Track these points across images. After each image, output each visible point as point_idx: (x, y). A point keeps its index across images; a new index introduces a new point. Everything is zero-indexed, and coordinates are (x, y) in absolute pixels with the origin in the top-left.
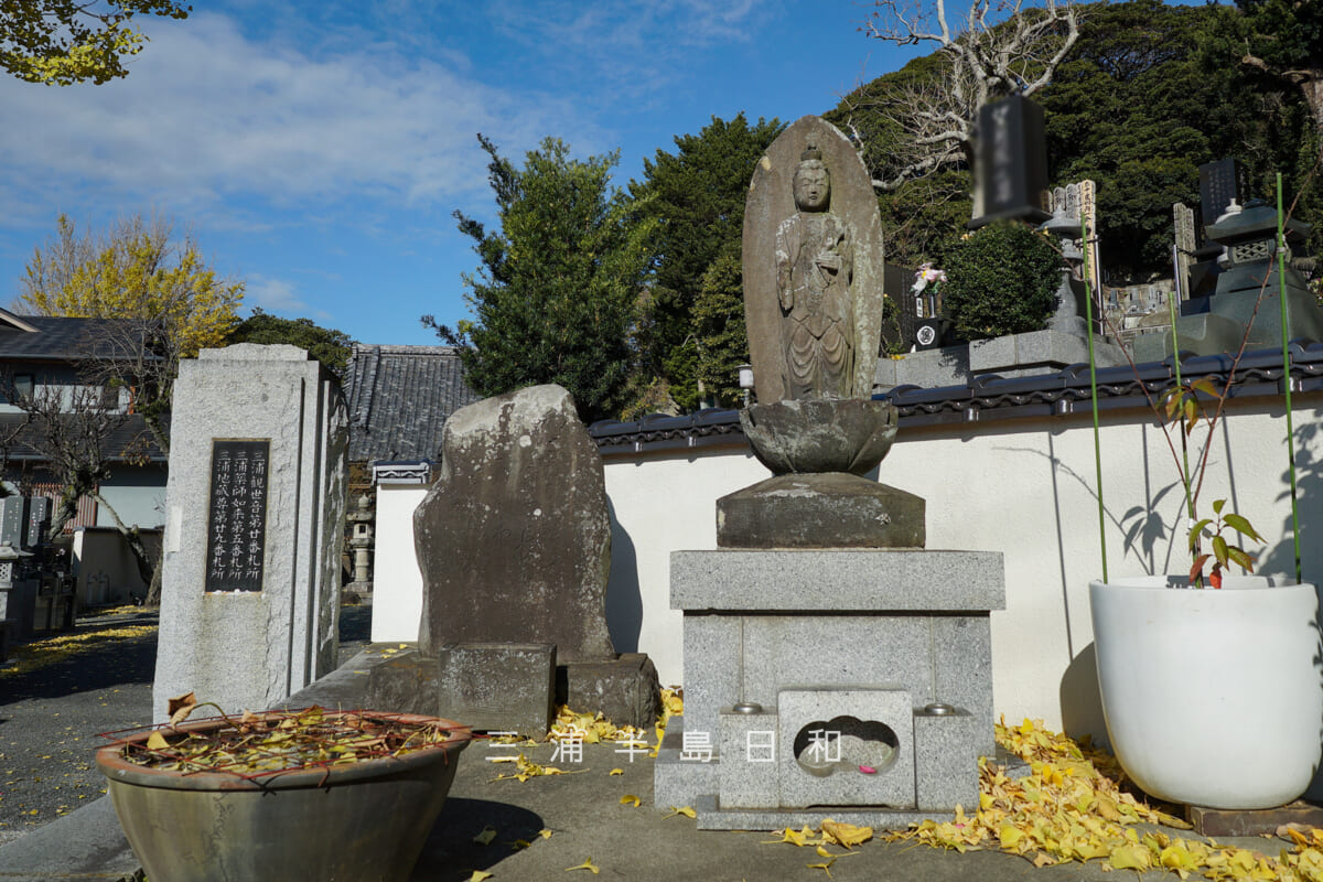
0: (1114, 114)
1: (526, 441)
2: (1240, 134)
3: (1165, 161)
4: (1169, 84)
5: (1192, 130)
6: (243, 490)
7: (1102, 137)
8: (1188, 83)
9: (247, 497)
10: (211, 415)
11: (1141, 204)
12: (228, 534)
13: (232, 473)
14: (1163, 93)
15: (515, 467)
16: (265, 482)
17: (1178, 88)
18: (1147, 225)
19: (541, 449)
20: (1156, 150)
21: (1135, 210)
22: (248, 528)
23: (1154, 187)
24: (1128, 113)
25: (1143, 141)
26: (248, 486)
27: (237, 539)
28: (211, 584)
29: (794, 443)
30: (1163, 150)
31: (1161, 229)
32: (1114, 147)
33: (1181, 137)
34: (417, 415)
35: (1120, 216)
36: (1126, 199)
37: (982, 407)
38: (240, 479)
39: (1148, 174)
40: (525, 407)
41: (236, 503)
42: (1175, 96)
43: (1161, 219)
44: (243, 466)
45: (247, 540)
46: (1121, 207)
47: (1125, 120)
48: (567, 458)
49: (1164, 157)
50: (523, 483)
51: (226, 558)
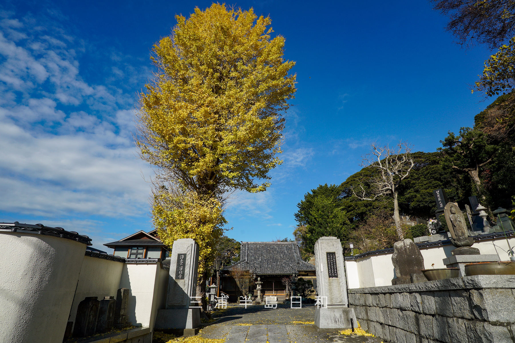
0: (416, 179)
1: (408, 247)
2: (449, 182)
3: (432, 189)
4: (429, 171)
5: (437, 182)
6: (332, 261)
7: (414, 184)
8: (434, 171)
9: (333, 262)
10: (325, 248)
11: (428, 200)
12: (331, 268)
13: (330, 258)
14: (428, 173)
15: (408, 250)
16: (336, 259)
17: (432, 172)
18: (430, 205)
19: (411, 248)
20: (429, 187)
21: (426, 202)
22: (334, 267)
23: (431, 196)
24: (420, 178)
25: (425, 185)
26: (333, 260)
27: (332, 269)
28: (330, 277)
29: (462, 243)
30: (431, 187)
31: (434, 206)
32: (418, 187)
33: (435, 183)
34: (258, 259)
35: (423, 203)
36: (424, 199)
37: (481, 238)
38: (331, 259)
39: (428, 193)
40: (406, 242)
41: (331, 263)
42: (431, 174)
43: (434, 204)
44: (332, 257)
45: (334, 269)
46: (423, 201)
47: (419, 180)
48: (415, 249)
49: (432, 188)
50: (410, 252)
51: (331, 272)
